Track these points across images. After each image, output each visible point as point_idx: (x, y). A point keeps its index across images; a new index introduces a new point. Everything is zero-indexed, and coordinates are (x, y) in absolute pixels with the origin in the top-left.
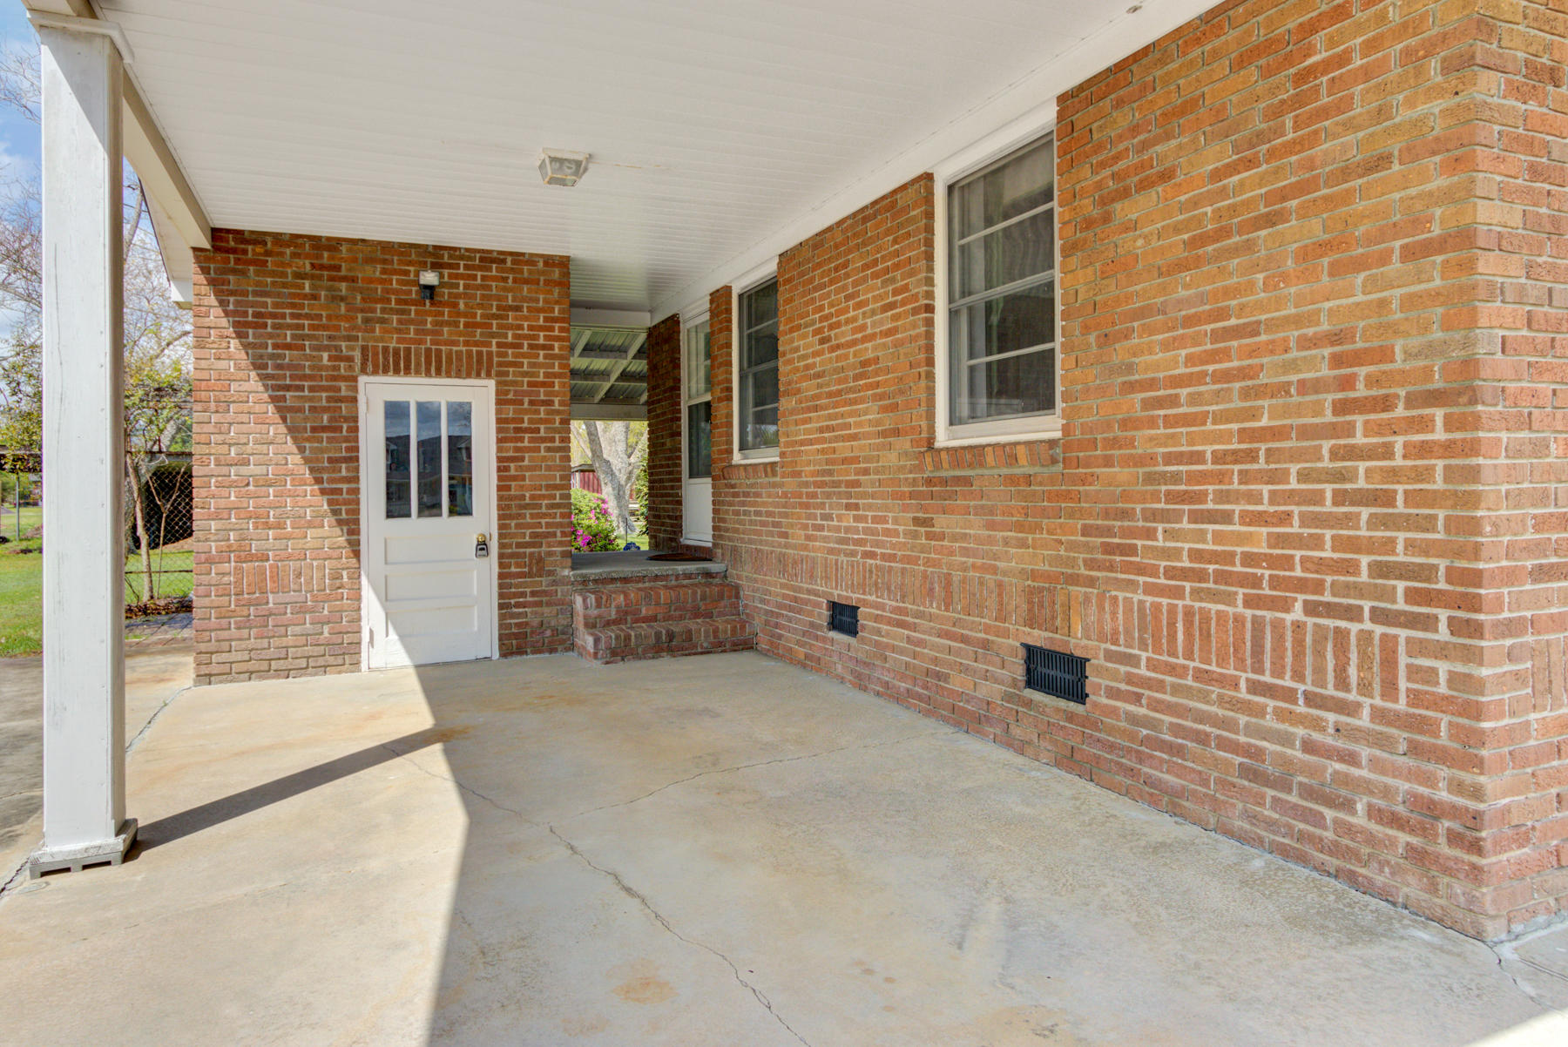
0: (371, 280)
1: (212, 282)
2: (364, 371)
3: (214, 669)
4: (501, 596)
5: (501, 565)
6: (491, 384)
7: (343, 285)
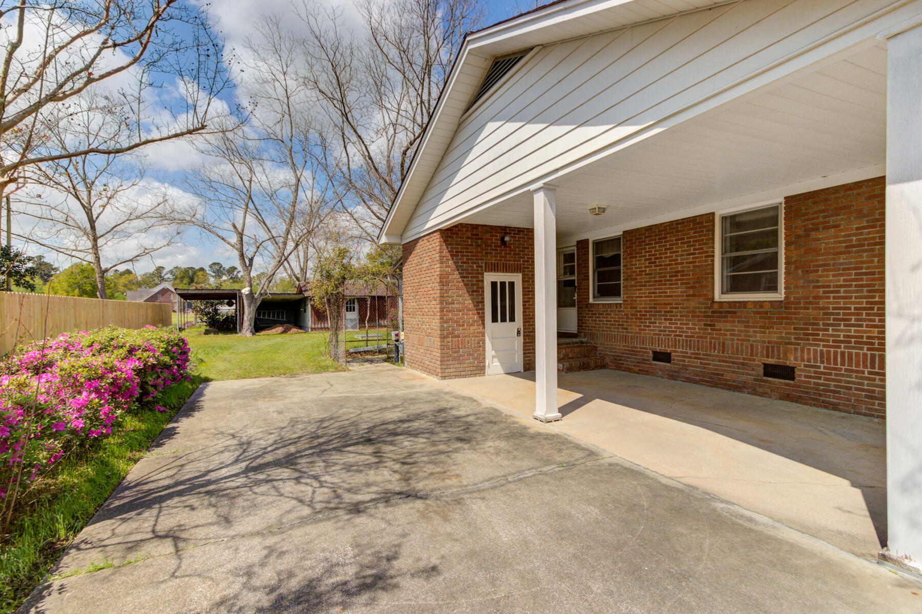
0: (487, 239)
1: (445, 241)
2: (486, 271)
3: (446, 374)
4: (524, 350)
5: (524, 339)
6: (521, 275)
7: (479, 241)
